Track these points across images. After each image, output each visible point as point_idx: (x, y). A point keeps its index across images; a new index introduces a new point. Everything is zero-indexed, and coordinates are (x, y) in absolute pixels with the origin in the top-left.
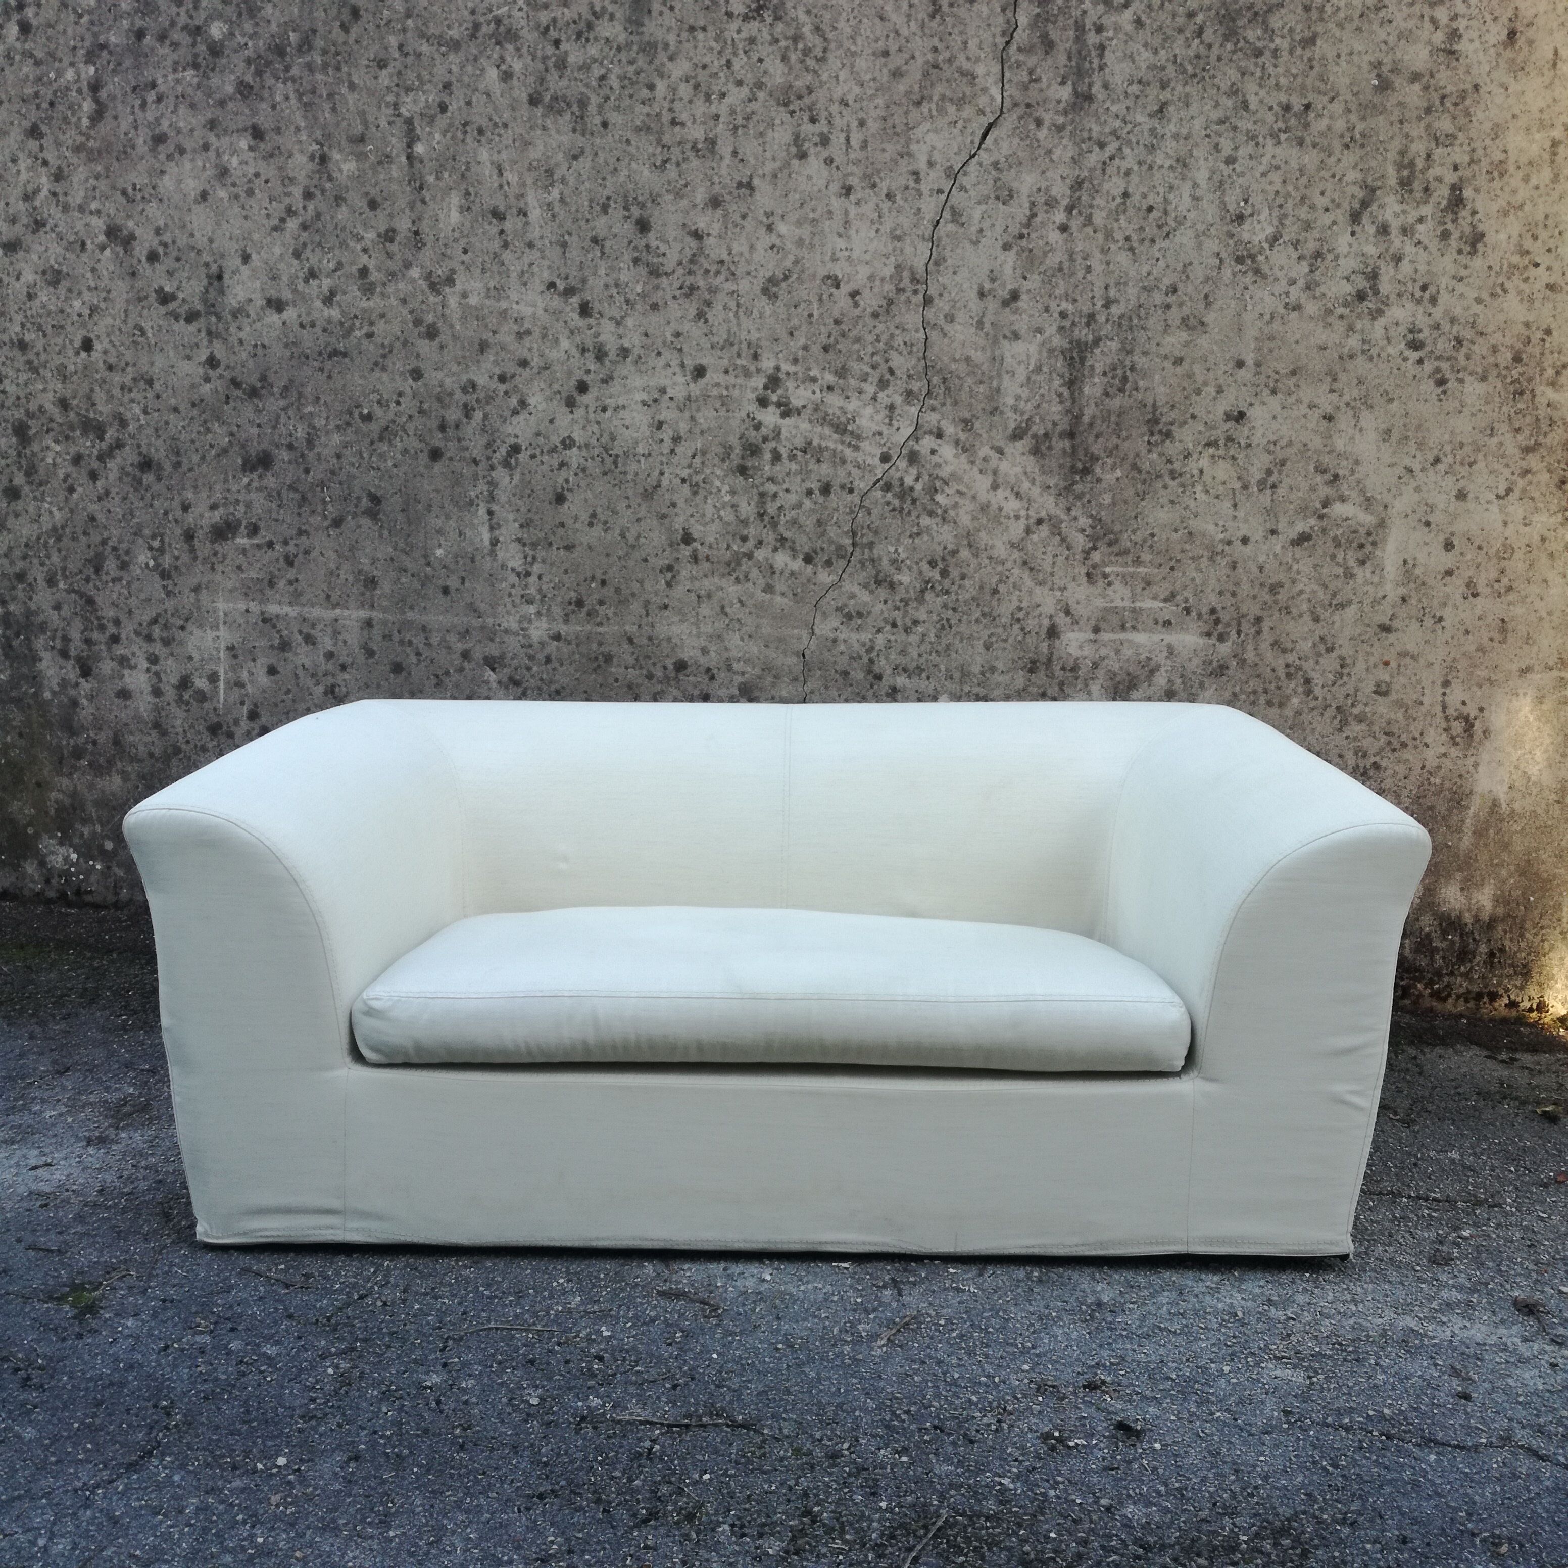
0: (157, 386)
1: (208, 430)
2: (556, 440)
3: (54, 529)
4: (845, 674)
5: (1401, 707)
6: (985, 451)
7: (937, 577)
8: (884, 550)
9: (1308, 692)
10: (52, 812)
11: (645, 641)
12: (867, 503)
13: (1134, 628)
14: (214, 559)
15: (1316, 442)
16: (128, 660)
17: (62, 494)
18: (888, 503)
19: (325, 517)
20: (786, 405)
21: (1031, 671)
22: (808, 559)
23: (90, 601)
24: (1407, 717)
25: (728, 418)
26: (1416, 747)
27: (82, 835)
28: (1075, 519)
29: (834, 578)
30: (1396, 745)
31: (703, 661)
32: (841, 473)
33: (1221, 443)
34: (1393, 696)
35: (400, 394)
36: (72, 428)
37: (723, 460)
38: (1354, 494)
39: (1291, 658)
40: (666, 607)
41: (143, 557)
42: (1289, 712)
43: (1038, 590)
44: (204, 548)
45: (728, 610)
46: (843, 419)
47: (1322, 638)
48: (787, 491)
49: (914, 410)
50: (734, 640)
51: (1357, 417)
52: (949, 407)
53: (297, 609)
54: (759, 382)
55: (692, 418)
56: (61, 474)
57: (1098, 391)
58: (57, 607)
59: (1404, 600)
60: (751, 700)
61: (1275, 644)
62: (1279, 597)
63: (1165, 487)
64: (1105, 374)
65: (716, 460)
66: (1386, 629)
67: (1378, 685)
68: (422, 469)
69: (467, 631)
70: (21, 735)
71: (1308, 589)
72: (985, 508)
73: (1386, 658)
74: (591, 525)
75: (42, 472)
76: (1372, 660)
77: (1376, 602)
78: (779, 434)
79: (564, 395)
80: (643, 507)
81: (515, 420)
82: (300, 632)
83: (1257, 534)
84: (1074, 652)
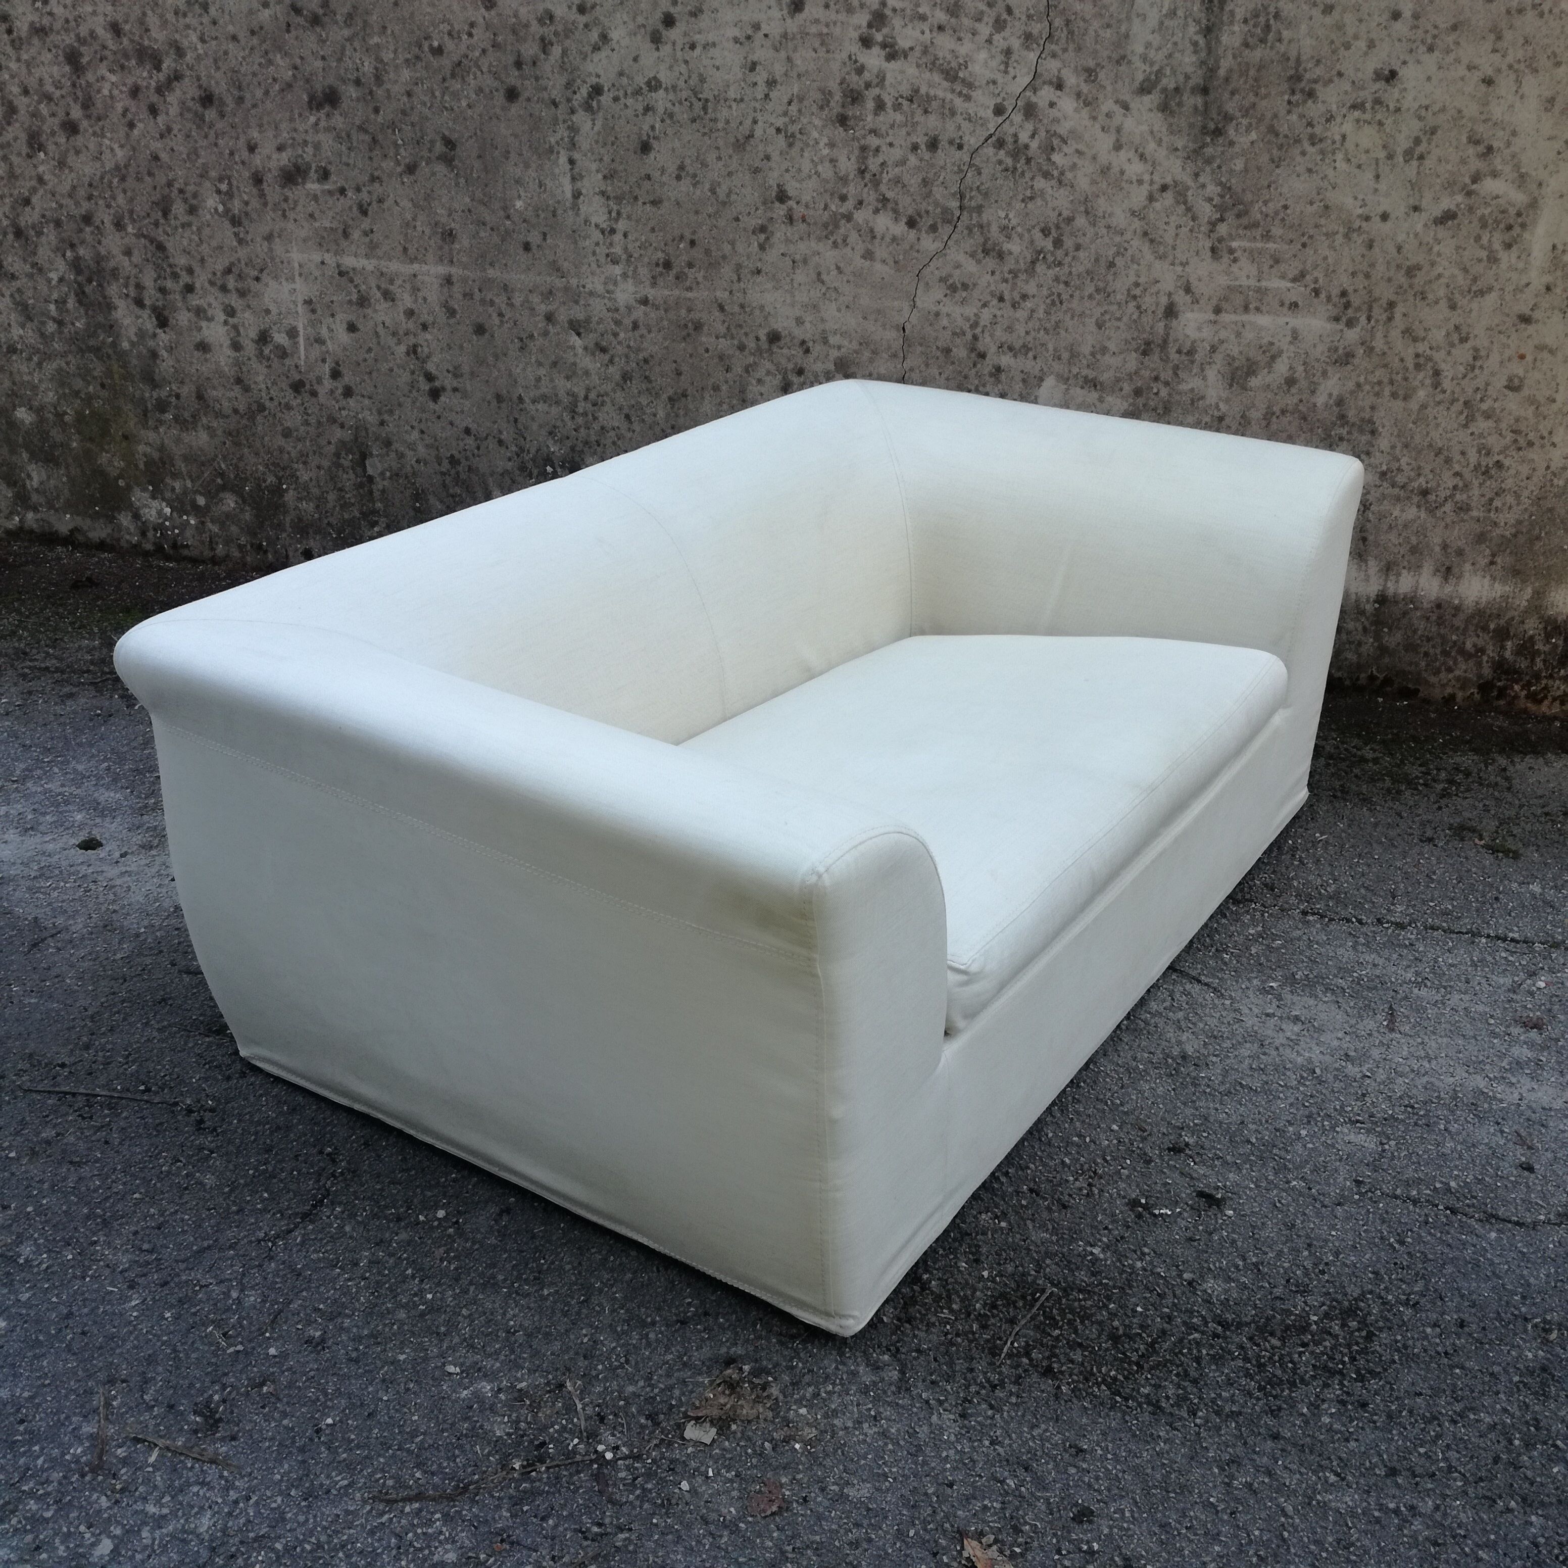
0: (213, 11)
1: (270, 62)
2: (640, 81)
3: (117, 168)
4: (947, 351)
5: (1532, 404)
6: (1108, 105)
7: (1050, 247)
8: (993, 215)
9: (1436, 385)
10: (142, 466)
11: (737, 309)
12: (977, 161)
13: (1258, 309)
14: (285, 206)
15: (1472, 109)
16: (205, 311)
17: (122, 131)
18: (1000, 162)
19: (398, 163)
20: (892, 46)
21: (1145, 353)
22: (911, 223)
23: (161, 247)
24: (1537, 414)
25: (827, 61)
26: (1543, 446)
27: (173, 489)
28: (1203, 186)
29: (939, 245)
30: (1522, 442)
31: (799, 334)
32: (950, 126)
33: (1368, 106)
34: (1525, 392)
35: (472, 25)
36: (127, 56)
37: (822, 108)
38: (1508, 169)
39: (1421, 348)
40: (759, 272)
41: (212, 202)
42: (1414, 405)
43: (1158, 264)
44: (273, 192)
45: (824, 277)
46: (954, 64)
47: (1457, 328)
48: (891, 145)
49: (1032, 56)
50: (830, 310)
51: (1518, 82)
52: (1071, 54)
53: (374, 262)
54: (862, 19)
55: (789, 59)
56: (119, 107)
57: (1237, 41)
58: (128, 253)
59: (1548, 288)
60: (847, 376)
61: (1407, 332)
62: (1416, 281)
63: (1303, 153)
64: (1245, 21)
65: (814, 108)
66: (1525, 319)
67: (1510, 380)
68: (498, 111)
69: (551, 292)
70: (103, 386)
71: (1447, 274)
72: (1105, 171)
73: (1522, 351)
74: (679, 178)
75: (99, 105)
76: (1507, 353)
77: (1518, 290)
78: (883, 79)
79: (649, 29)
80: (735, 158)
81: (596, 57)
82: (379, 288)
83: (1399, 210)
84: (1192, 333)
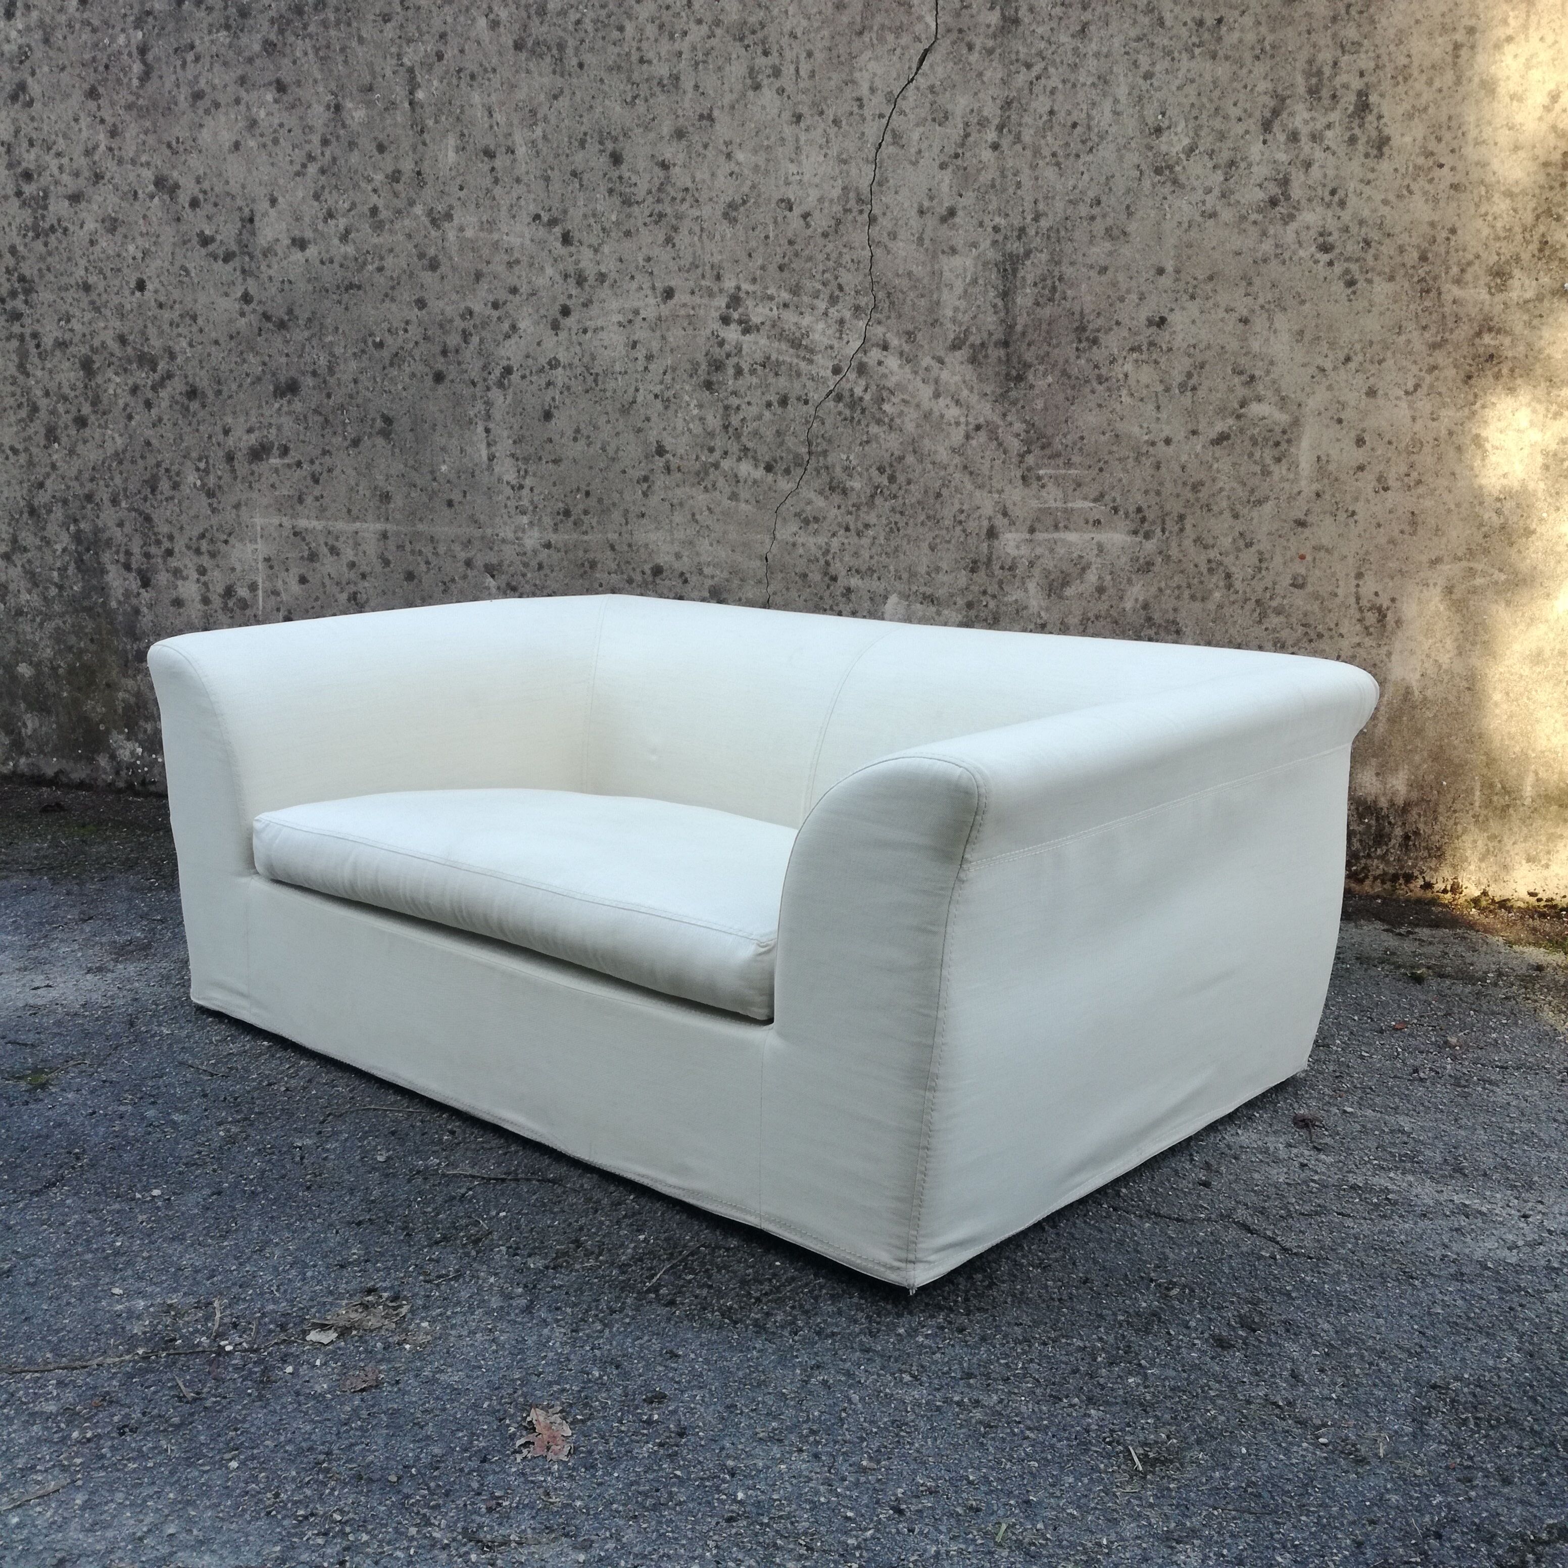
0: (200, 321)
1: (244, 361)
2: (543, 361)
3: (117, 454)
4: (804, 576)
5: (1317, 599)
6: (927, 361)
7: (886, 482)
8: (837, 458)
9: (1229, 587)
10: (120, 711)
11: (626, 548)
12: (820, 413)
13: (1066, 527)
14: (251, 478)
15: (1233, 345)
16: (181, 571)
17: (123, 421)
18: (840, 413)
19: (345, 438)
20: (746, 322)
21: (973, 570)
22: (769, 468)
23: (148, 519)
24: (1323, 608)
25: (695, 337)
26: (1331, 637)
27: (145, 731)
28: (1011, 424)
29: (791, 485)
30: (1313, 635)
31: (677, 565)
32: (797, 385)
33: (1144, 348)
34: (1309, 588)
35: (407, 323)
36: (130, 362)
37: (691, 376)
38: (1269, 394)
39: (1213, 554)
40: (643, 515)
41: (192, 478)
42: (1211, 606)
43: (978, 493)
44: (242, 467)
45: (698, 517)
46: (798, 335)
47: (1241, 534)
48: (749, 403)
49: (861, 324)
50: (704, 545)
51: (1270, 319)
52: (892, 321)
53: (323, 523)
54: (721, 302)
55: (663, 337)
56: (121, 403)
57: (1029, 302)
58: (121, 524)
59: (1318, 495)
60: (720, 602)
61: (1198, 540)
62: (1201, 495)
63: (1093, 392)
64: (1035, 284)
65: (685, 377)
66: (1301, 524)
67: (1295, 578)
68: (427, 391)
69: (469, 541)
70: (92, 640)
71: (1227, 487)
72: (927, 416)
73: (1302, 552)
74: (575, 439)
75: (105, 401)
76: (1289, 554)
77: (1291, 498)
78: (740, 350)
79: (550, 319)
80: (621, 421)
81: (507, 343)
82: (326, 544)
83: (1180, 435)
84: (1012, 551)
